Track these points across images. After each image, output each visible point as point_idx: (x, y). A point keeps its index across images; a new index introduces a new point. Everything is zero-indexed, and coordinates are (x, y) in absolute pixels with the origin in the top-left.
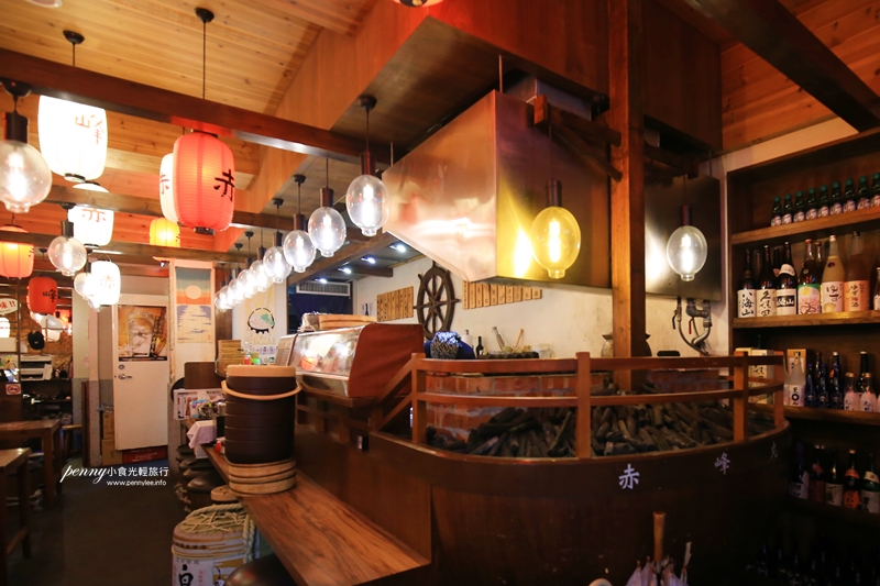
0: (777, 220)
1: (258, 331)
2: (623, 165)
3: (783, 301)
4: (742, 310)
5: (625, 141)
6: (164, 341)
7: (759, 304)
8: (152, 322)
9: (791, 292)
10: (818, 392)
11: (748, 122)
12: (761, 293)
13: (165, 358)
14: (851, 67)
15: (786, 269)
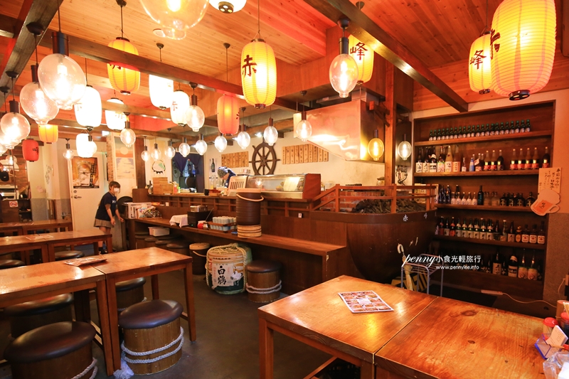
0: (431, 139)
1: (157, 172)
2: (391, 122)
3: (432, 167)
4: (417, 170)
5: (392, 113)
6: (97, 177)
7: (424, 168)
8: (90, 166)
9: (435, 164)
10: (443, 199)
11: (423, 102)
12: (424, 164)
13: (98, 187)
14: (455, 91)
15: (433, 156)
